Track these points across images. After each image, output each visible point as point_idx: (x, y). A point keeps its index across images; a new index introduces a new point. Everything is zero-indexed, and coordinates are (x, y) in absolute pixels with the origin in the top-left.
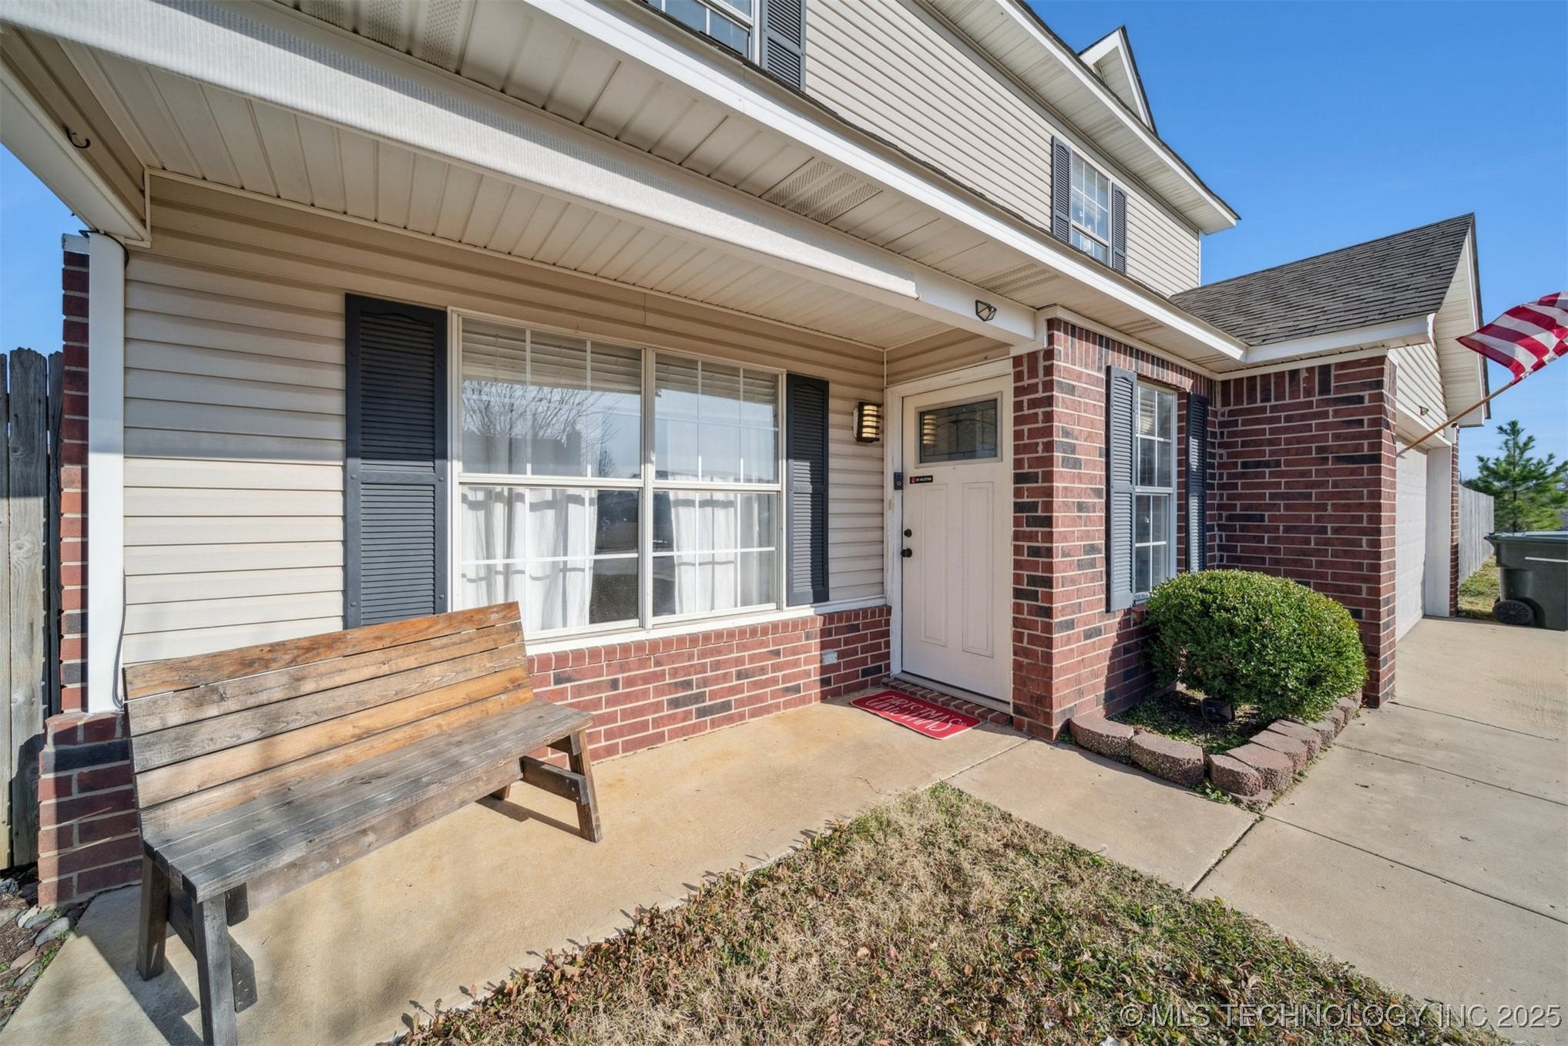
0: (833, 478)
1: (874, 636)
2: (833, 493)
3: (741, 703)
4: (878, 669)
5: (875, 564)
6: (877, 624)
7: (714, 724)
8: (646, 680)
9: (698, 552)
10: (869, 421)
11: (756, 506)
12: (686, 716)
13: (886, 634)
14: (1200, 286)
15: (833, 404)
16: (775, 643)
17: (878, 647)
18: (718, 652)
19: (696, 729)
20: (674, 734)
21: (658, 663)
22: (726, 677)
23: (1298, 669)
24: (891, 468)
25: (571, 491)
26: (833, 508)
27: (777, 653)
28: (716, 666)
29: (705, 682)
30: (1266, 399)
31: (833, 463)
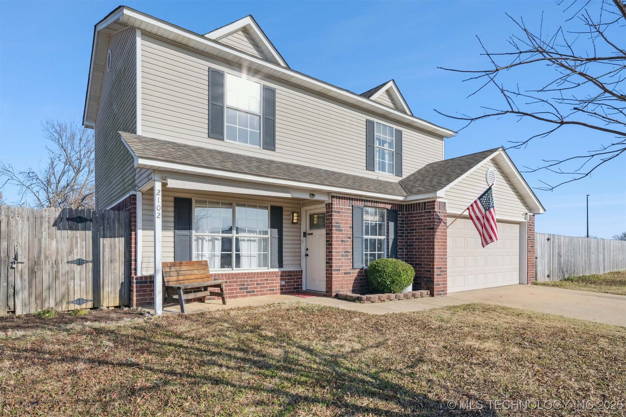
0: (284, 234)
1: (297, 278)
2: (284, 238)
3: (257, 291)
4: (298, 288)
5: (298, 258)
6: (298, 275)
7: (250, 295)
8: (234, 282)
9: (246, 253)
10: (295, 218)
11: (262, 241)
12: (243, 292)
13: (301, 278)
14: (444, 160)
15: (284, 213)
16: (267, 277)
17: (298, 282)
18: (252, 278)
19: (245, 296)
20: (240, 296)
21: (237, 279)
22: (253, 284)
23: (390, 279)
24: (303, 230)
25: (216, 237)
26: (284, 242)
27: (267, 280)
28: (251, 281)
29: (248, 285)
30: (414, 211)
31: (284, 229)
